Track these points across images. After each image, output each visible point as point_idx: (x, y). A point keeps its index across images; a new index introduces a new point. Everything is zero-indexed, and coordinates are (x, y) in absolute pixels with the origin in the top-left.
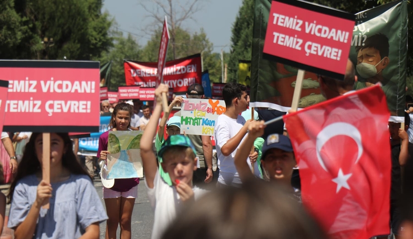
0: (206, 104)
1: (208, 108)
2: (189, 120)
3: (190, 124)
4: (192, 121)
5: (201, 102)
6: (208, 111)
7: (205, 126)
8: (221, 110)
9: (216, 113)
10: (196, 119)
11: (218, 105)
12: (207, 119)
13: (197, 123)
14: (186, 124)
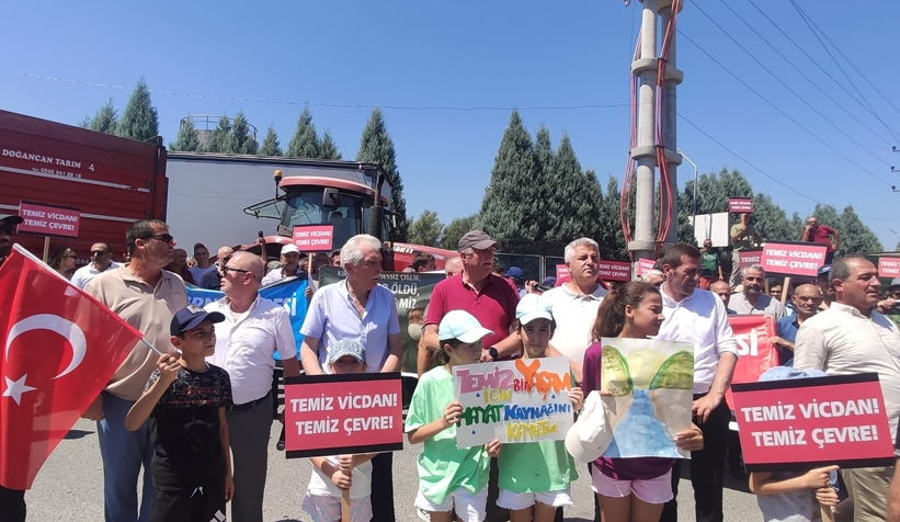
0: (509, 372)
1: (517, 380)
2: (474, 414)
3: (477, 422)
4: (480, 413)
5: (497, 368)
6: (517, 386)
7: (513, 423)
8: (547, 381)
9: (535, 389)
10: (489, 408)
11: (539, 371)
12: (515, 406)
13: (493, 416)
14: (469, 423)
